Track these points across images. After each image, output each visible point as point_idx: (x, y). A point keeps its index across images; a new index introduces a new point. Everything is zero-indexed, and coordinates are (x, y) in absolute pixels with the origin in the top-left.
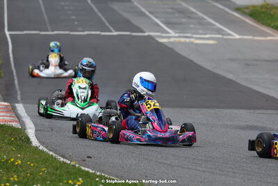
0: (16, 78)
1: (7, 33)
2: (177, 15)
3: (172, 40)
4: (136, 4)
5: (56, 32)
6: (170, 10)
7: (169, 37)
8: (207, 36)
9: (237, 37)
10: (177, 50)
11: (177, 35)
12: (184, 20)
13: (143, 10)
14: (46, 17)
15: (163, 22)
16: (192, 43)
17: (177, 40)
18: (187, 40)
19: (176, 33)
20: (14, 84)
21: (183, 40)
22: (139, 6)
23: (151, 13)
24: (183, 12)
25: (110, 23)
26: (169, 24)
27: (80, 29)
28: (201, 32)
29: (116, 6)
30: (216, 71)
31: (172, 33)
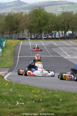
1: (18, 57)
2: (72, 51)
3: (68, 58)
4: (60, 48)
5: (33, 56)
6: (70, 50)
7: (68, 57)
10: (69, 60)
12: (74, 52)
13: (62, 50)
15: (67, 53)
16: (74, 58)
17: (70, 57)
18: (73, 58)
21: (72, 57)
23: (64, 51)
24: (74, 50)
26: (69, 54)
29: (54, 49)
31: (69, 56)
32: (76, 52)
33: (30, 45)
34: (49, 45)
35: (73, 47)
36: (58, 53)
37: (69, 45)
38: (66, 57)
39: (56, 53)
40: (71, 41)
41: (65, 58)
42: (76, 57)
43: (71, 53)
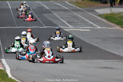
0: (1, 47)
2: (73, 19)
3: (71, 29)
4: (54, 14)
5: (19, 27)
6: (69, 17)
7: (69, 29)
8: (86, 28)
9: (100, 28)
10: (73, 34)
11: (73, 27)
12: (76, 21)
13: (58, 16)
14: (15, 20)
15: (66, 21)
17: (73, 29)
19: (72, 26)
20: (1, 50)
21: (75, 29)
22: (56, 15)
23: (61, 18)
24: (75, 17)
25: (43, 23)
26: (69, 23)
27: (30, 25)
28: (83, 26)
29: (46, 15)
30: (90, 43)
32: (78, 20)
33: (10, 8)
34: (37, 8)
35: (73, 12)
36: (53, 22)
37: (66, 8)
38: (67, 29)
39: (51, 22)
40: (67, 2)
41: (65, 30)
42: (81, 29)
43: (72, 22)
